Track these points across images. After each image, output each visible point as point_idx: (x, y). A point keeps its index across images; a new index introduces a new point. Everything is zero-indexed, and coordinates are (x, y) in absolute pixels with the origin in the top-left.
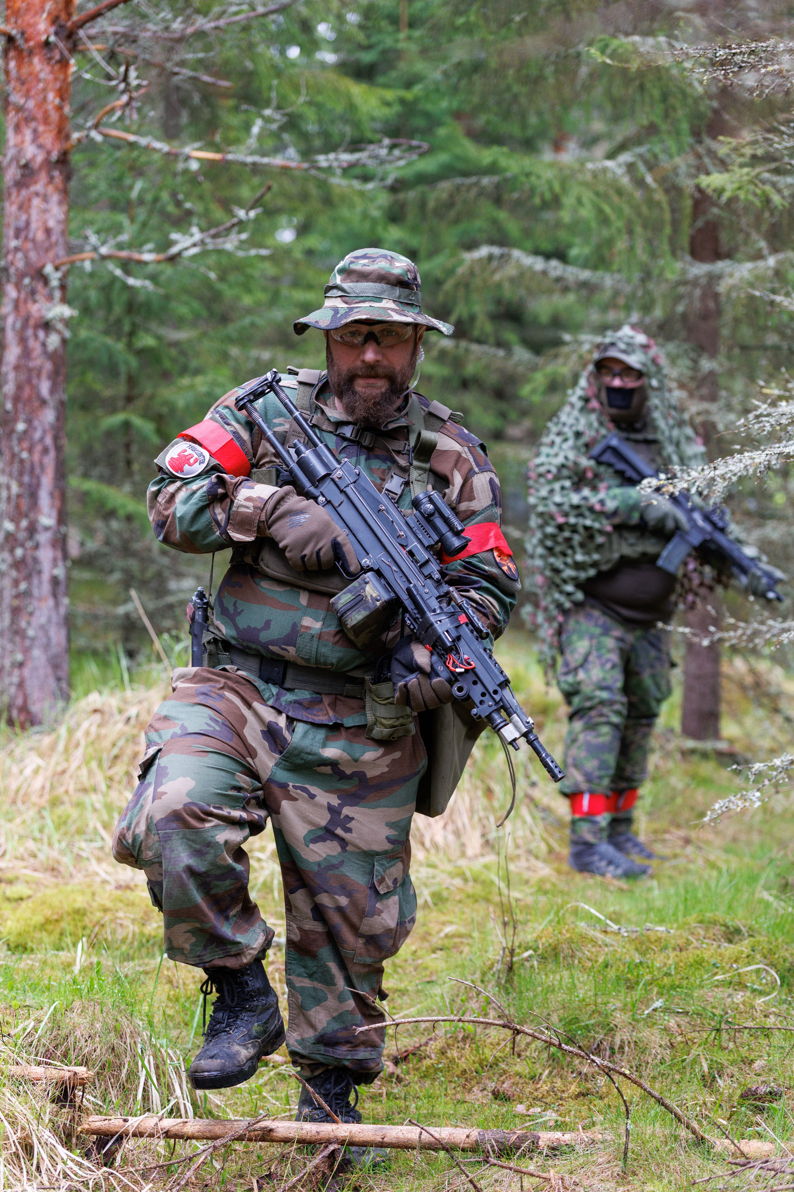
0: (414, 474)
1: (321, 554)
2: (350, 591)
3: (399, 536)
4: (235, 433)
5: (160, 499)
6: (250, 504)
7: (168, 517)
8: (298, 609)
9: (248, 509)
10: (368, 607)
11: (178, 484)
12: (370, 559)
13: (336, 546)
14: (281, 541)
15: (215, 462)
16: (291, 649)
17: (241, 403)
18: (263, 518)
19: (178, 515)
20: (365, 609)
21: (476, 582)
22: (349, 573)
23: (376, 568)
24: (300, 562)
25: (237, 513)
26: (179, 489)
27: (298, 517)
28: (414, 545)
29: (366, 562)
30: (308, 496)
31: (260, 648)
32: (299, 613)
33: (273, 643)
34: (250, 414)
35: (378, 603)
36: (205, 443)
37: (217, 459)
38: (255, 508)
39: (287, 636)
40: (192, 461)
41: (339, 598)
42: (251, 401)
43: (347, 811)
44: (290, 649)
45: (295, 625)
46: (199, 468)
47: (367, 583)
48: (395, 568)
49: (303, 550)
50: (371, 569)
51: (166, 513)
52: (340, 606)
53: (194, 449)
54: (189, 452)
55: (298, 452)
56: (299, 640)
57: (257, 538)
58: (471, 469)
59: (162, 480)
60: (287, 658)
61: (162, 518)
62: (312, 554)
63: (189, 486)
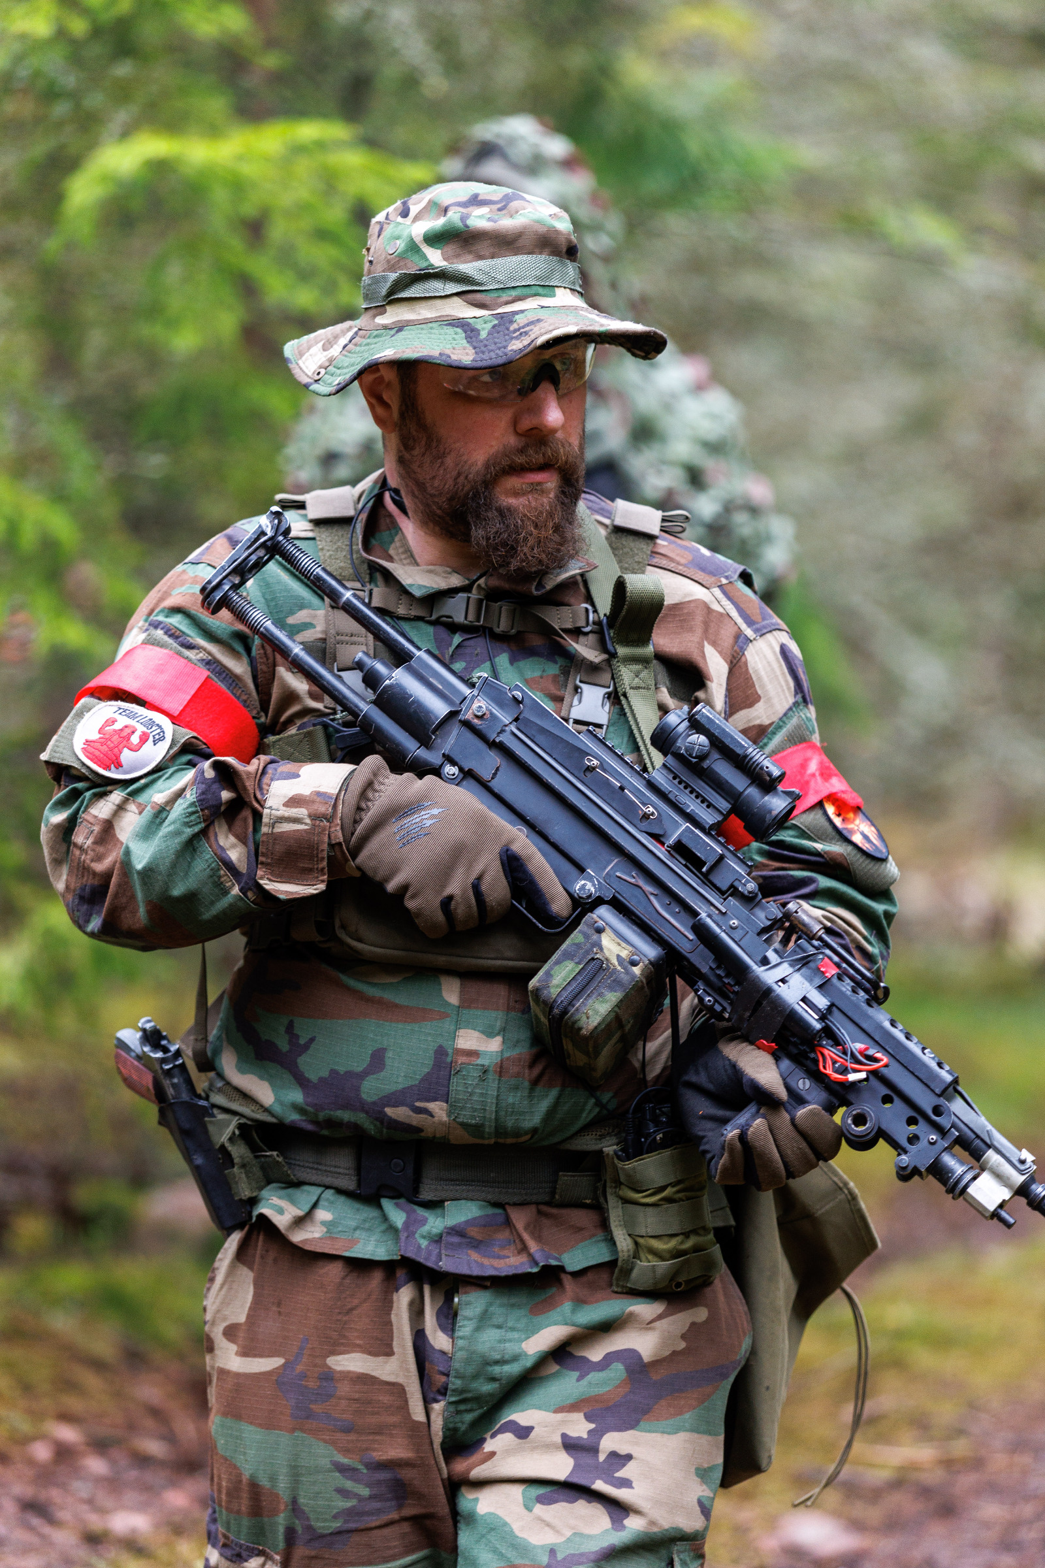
0: (627, 675)
1: (484, 887)
2: (568, 956)
3: (646, 817)
4: (211, 663)
5: (79, 838)
6: (302, 812)
7: (107, 875)
8: (443, 1016)
9: (299, 823)
10: (616, 984)
11: (117, 796)
12: (590, 879)
13: (512, 864)
14: (387, 879)
15: (186, 734)
16: (438, 1109)
17: (218, 595)
18: (339, 836)
19: (139, 867)
20: (611, 989)
21: (804, 882)
22: (551, 920)
23: (608, 896)
24: (440, 917)
25: (276, 838)
26: (121, 808)
27: (415, 818)
28: (679, 829)
29: (585, 886)
30: (422, 770)
31: (361, 1118)
32: (448, 1025)
33: (395, 1099)
34: (240, 616)
35: (637, 970)
36: (151, 695)
37: (188, 726)
38: (314, 817)
39: (426, 1079)
40: (135, 739)
41: (548, 974)
42: (235, 587)
43: (611, 1442)
44: (435, 1107)
45: (441, 1052)
46: (155, 753)
47: (600, 931)
48: (649, 888)
49: (443, 886)
50: (599, 902)
51: (99, 867)
52: (554, 992)
53: (131, 715)
54: (122, 722)
55: (371, 680)
56: (456, 1085)
57: (330, 884)
58: (739, 635)
59: (75, 795)
60: (428, 1133)
61: (90, 881)
62: (464, 892)
63: (142, 798)
